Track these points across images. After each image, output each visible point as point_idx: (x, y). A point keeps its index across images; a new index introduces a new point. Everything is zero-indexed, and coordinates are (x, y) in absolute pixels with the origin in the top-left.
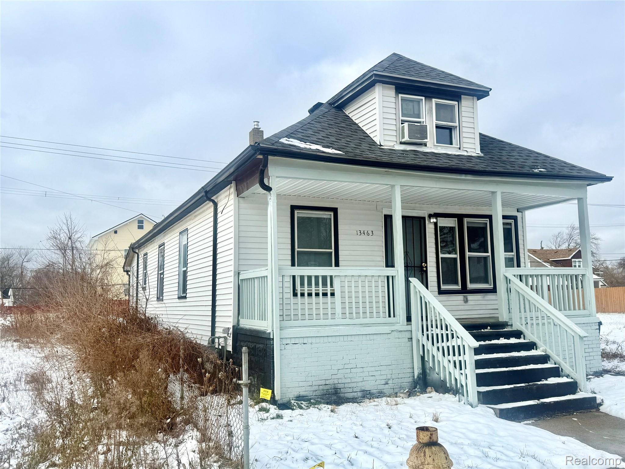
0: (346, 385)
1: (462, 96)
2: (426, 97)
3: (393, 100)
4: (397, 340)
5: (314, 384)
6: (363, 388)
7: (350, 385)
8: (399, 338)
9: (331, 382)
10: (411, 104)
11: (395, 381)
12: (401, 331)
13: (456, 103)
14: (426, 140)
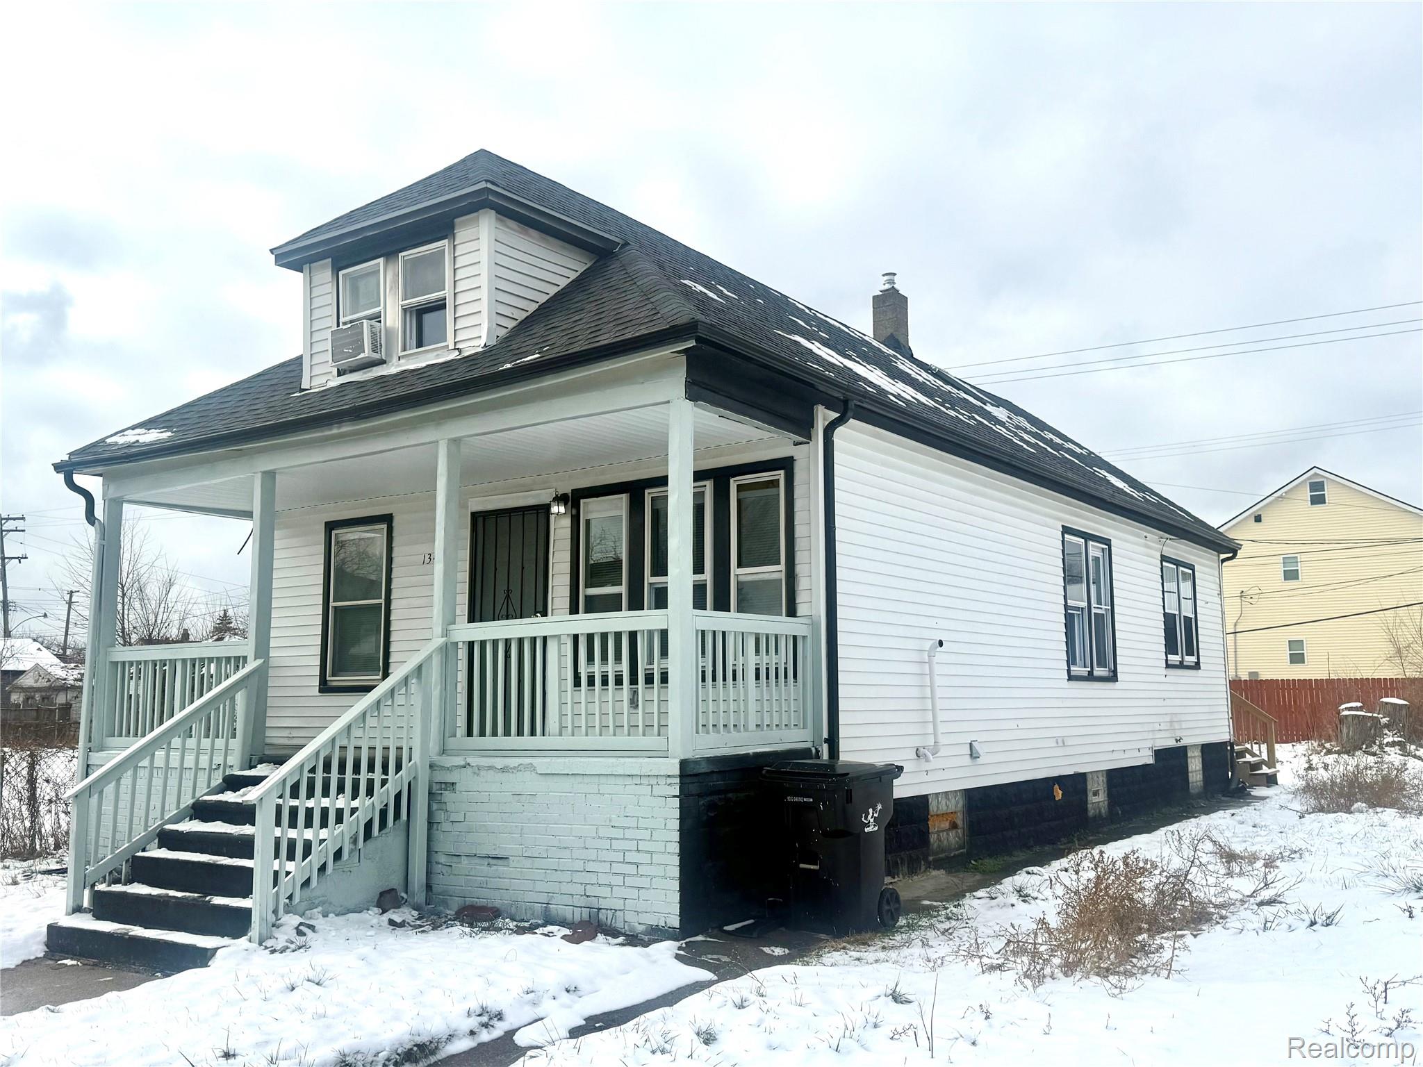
1: (457, 221)
2: (386, 255)
3: (328, 288)
13: (446, 242)
14: (362, 355)
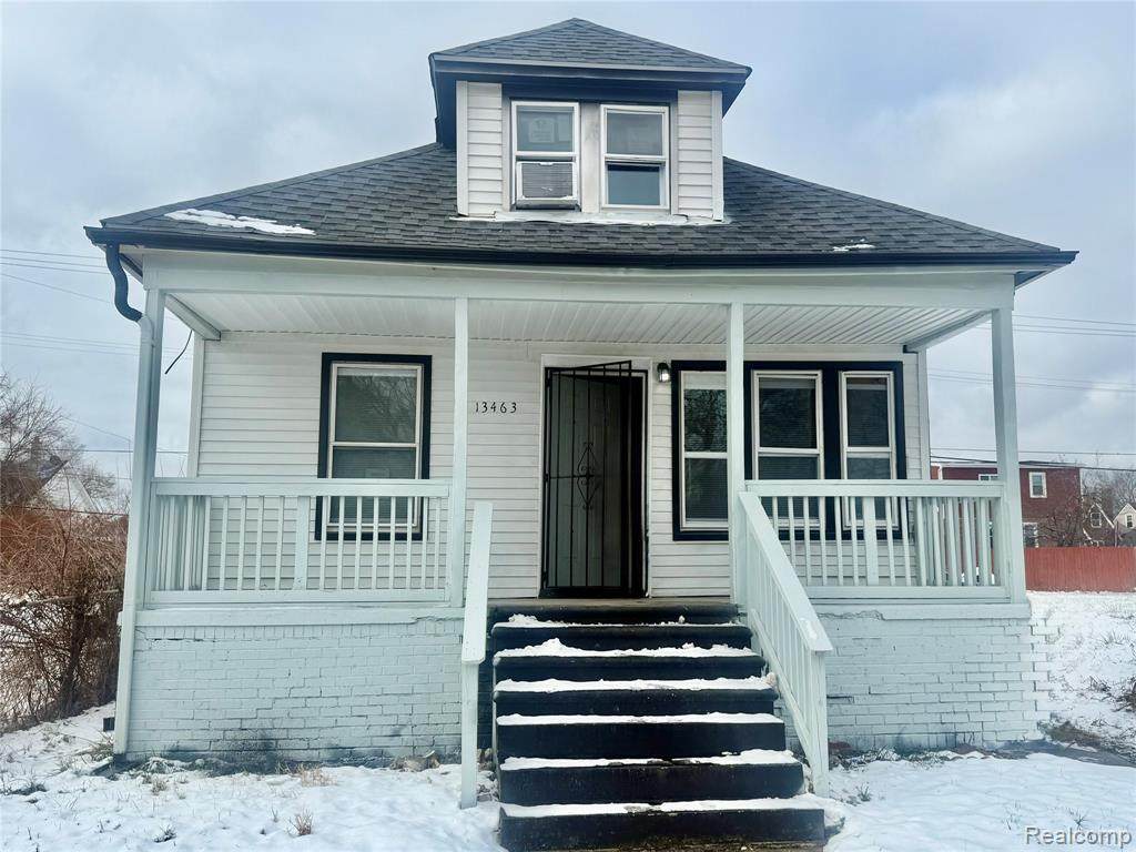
0: (293, 734)
1: (680, 92)
2: (581, 102)
3: (497, 115)
4: (432, 640)
5: (214, 725)
6: (335, 742)
7: (303, 734)
8: (436, 635)
9: (256, 724)
10: (550, 121)
11: (421, 730)
12: (444, 620)
13: (666, 108)
14: (568, 198)
